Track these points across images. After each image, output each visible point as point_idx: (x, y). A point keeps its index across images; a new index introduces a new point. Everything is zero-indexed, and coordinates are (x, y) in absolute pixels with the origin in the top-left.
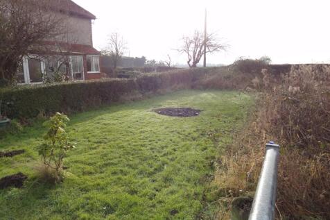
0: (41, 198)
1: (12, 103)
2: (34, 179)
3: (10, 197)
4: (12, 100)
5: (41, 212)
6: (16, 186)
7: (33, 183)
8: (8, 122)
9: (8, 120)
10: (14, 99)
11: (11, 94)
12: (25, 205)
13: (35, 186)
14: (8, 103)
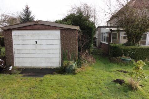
0: (125, 92)
1: (134, 53)
2: (127, 84)
3: (116, 86)
4: (134, 52)
5: (122, 96)
6: (120, 84)
7: (126, 85)
8: (130, 60)
9: (131, 59)
10: (135, 51)
11: (135, 49)
12: (119, 91)
13: (125, 86)
14: (133, 53)
